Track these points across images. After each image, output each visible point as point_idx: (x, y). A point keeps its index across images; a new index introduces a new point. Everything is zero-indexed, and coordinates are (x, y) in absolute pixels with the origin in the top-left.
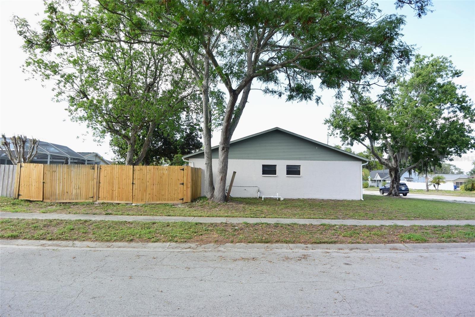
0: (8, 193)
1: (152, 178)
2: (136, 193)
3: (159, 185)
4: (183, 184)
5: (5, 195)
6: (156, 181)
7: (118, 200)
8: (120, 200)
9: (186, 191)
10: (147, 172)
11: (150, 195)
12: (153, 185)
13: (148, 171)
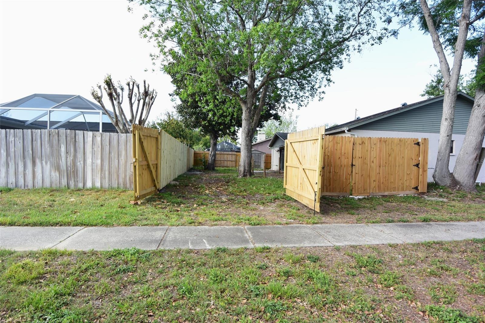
0: (121, 181)
1: (378, 157)
2: (357, 180)
3: (387, 167)
4: (417, 165)
5: (116, 186)
6: (383, 160)
7: (327, 191)
8: (330, 191)
9: (422, 176)
10: (371, 147)
11: (375, 183)
12: (380, 167)
13: (373, 146)
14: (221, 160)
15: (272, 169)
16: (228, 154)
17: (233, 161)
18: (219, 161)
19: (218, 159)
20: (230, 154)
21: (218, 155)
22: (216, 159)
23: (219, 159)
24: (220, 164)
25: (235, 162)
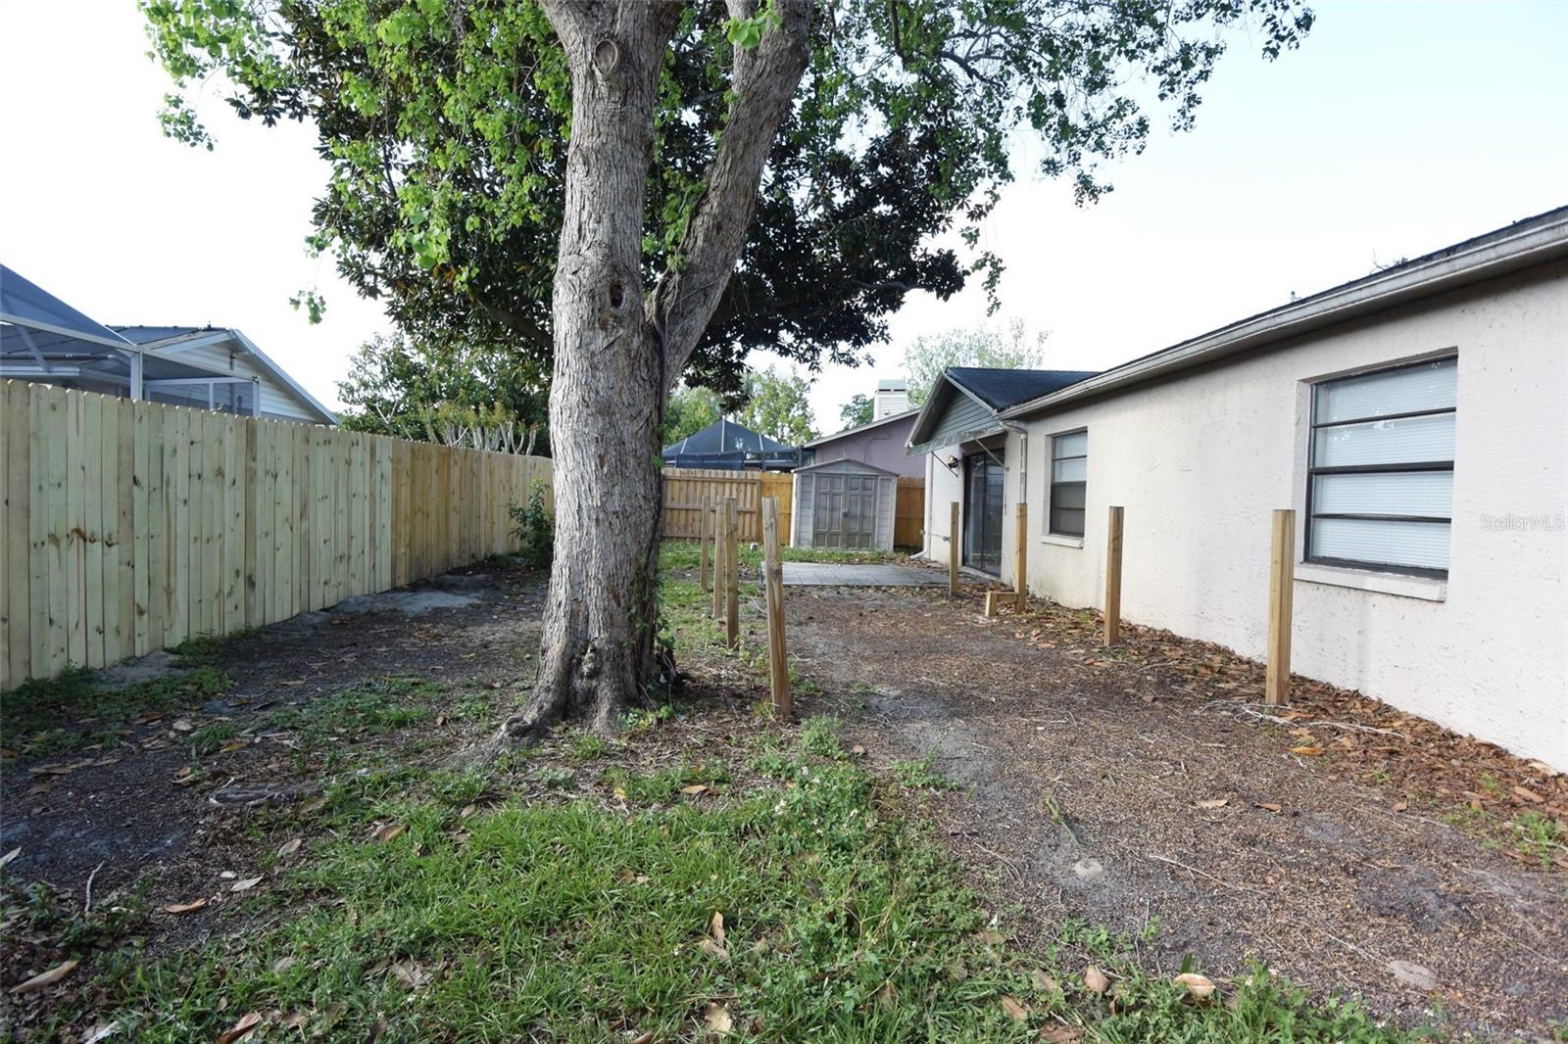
14: (690, 506)
15: (924, 554)
16: (723, 482)
17: (746, 512)
18: (683, 513)
19: (675, 505)
20: (732, 481)
21: (677, 484)
22: (669, 504)
23: (683, 505)
24: (686, 526)
25: (754, 518)
